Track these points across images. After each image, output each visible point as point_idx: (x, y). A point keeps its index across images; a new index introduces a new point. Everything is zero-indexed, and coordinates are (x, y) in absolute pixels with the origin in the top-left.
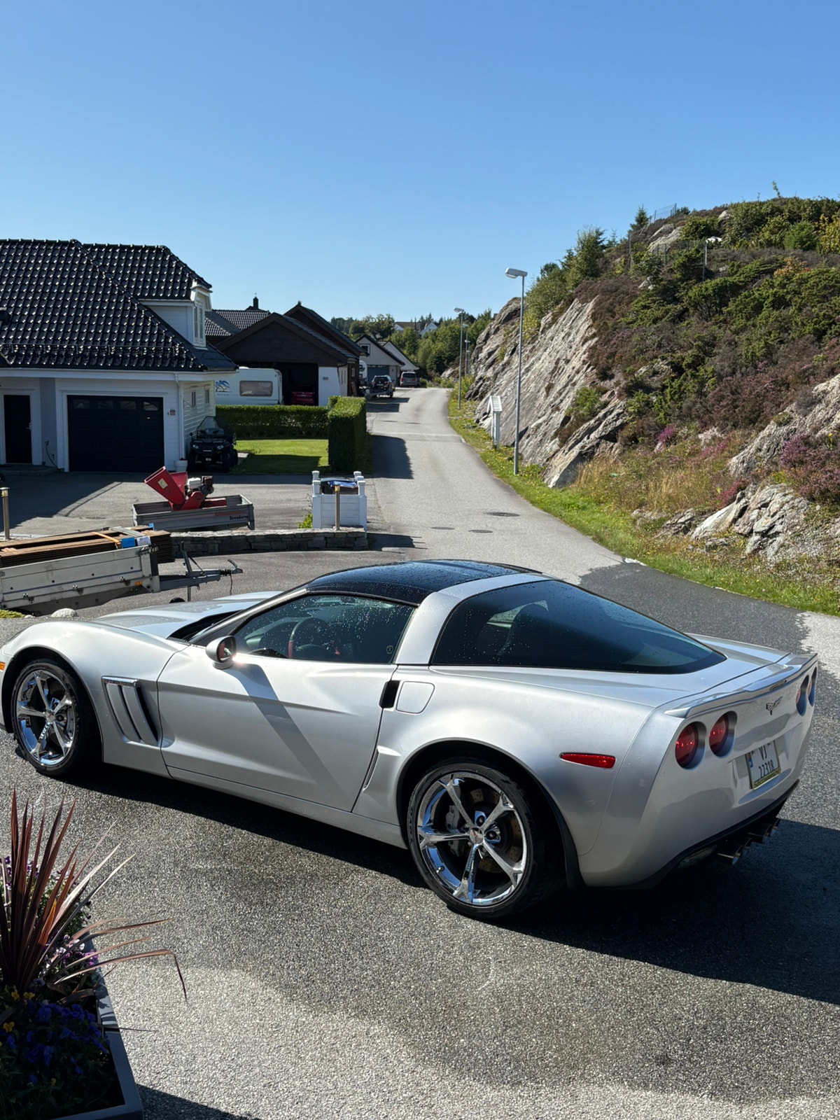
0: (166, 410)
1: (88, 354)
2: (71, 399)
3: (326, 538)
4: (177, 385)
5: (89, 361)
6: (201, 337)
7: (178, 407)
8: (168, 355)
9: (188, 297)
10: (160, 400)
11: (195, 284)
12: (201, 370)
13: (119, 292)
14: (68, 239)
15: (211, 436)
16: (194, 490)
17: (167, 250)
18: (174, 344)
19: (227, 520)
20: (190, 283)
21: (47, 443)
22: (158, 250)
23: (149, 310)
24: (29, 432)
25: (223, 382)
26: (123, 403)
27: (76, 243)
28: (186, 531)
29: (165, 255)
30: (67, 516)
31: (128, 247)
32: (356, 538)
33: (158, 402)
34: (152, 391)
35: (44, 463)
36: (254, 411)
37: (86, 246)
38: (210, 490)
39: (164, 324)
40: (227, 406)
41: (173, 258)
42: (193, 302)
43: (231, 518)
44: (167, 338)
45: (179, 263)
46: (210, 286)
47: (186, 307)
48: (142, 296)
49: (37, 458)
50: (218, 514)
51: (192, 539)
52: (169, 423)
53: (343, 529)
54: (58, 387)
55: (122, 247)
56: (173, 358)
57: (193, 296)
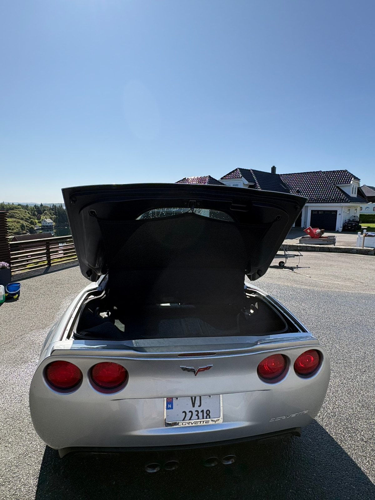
0: (338, 214)
1: (317, 199)
2: (312, 211)
3: (357, 250)
4: (342, 207)
5: (317, 201)
6: (355, 194)
7: (342, 213)
8: (340, 199)
9: (350, 183)
10: (337, 211)
11: (353, 179)
12: (349, 202)
13: (330, 183)
14: (319, 171)
15: (352, 221)
16: (318, 233)
17: (346, 171)
18: (342, 196)
19: (326, 242)
20: (352, 178)
21: (305, 222)
22: (344, 171)
23: (338, 187)
24: (301, 219)
25: (367, 207)
26: (326, 212)
27: (321, 171)
28: (311, 244)
29: (345, 172)
30: (297, 239)
31: (335, 171)
32: (369, 251)
33: (336, 211)
34: (333, 208)
35: (304, 227)
36: (373, 215)
37: (323, 172)
38: (323, 234)
39: (341, 190)
40: (368, 214)
41: (348, 172)
42: (351, 184)
43: (328, 242)
44: (341, 194)
45: (350, 174)
46: (360, 180)
47: (349, 186)
48: (336, 184)
49: (302, 226)
50: (324, 240)
51: (311, 247)
52: (338, 217)
53: (365, 248)
54: (309, 208)
55: (333, 171)
56: (341, 200)
57: (351, 182)
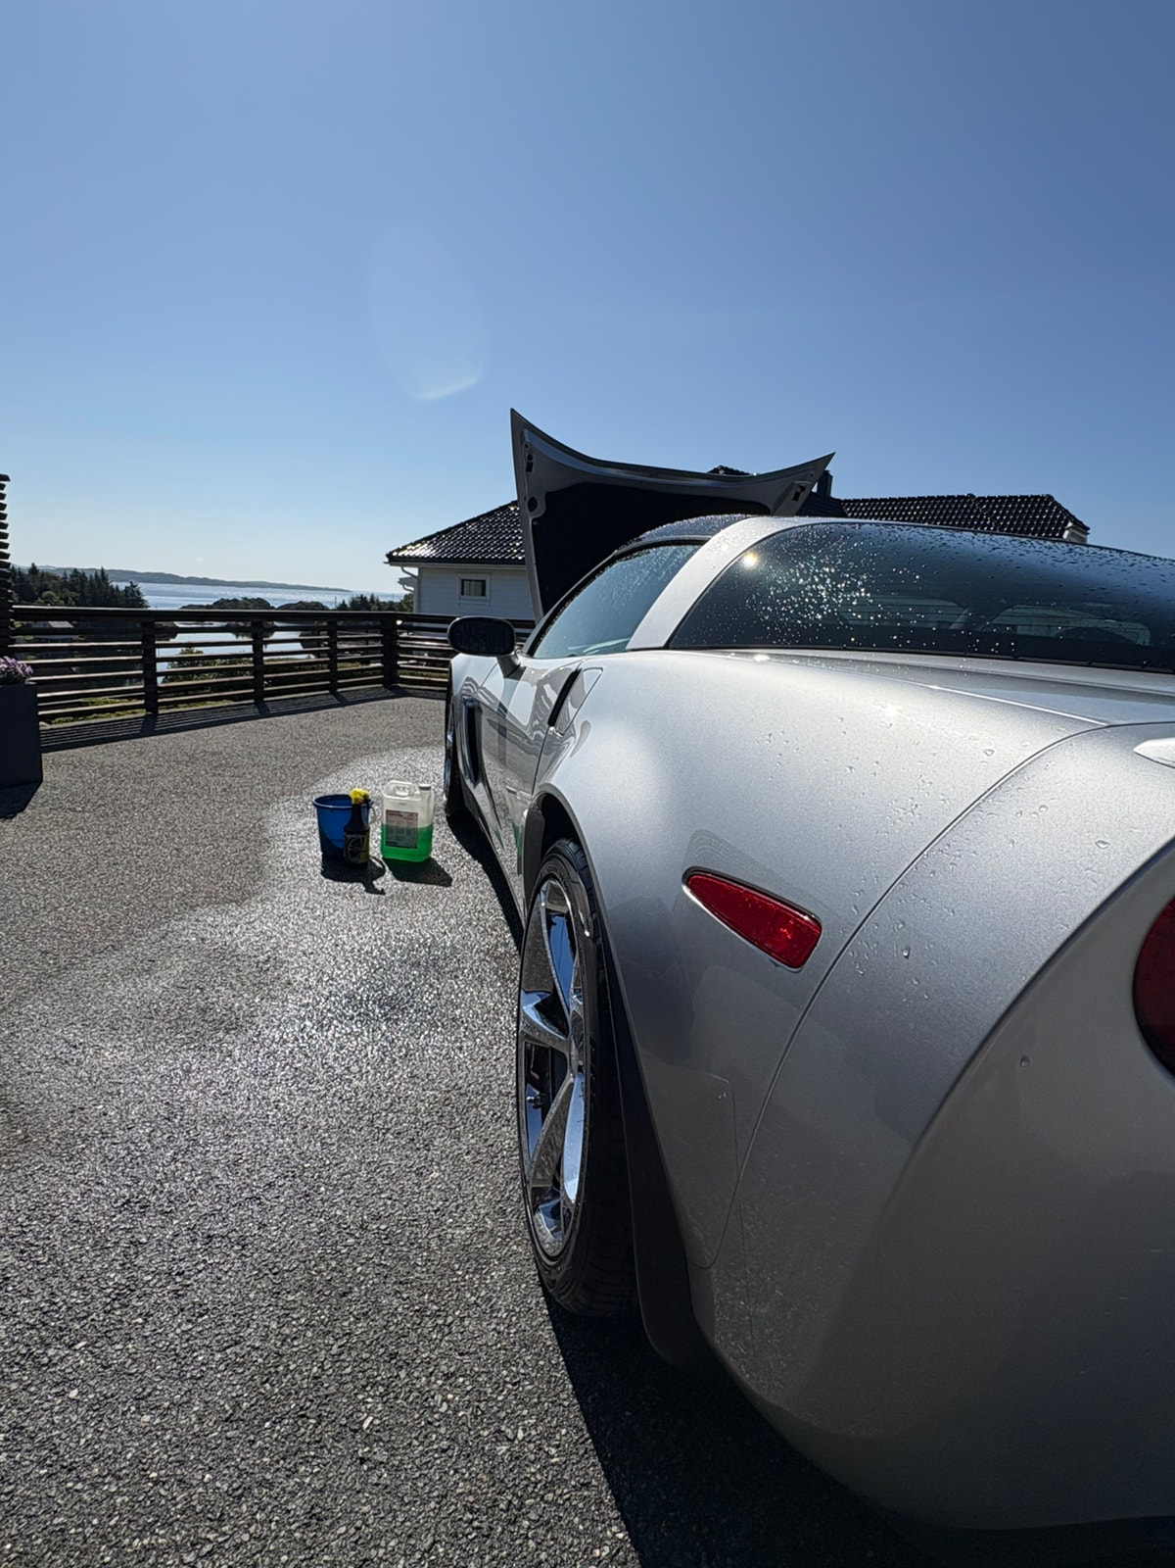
11: (1070, 524)
14: (965, 494)
17: (1050, 498)
20: (1066, 523)
22: (1042, 498)
27: (972, 496)
29: (1048, 502)
31: (1016, 498)
37: (980, 498)
41: (1055, 503)
45: (1060, 507)
46: (1088, 529)
55: (1011, 497)
